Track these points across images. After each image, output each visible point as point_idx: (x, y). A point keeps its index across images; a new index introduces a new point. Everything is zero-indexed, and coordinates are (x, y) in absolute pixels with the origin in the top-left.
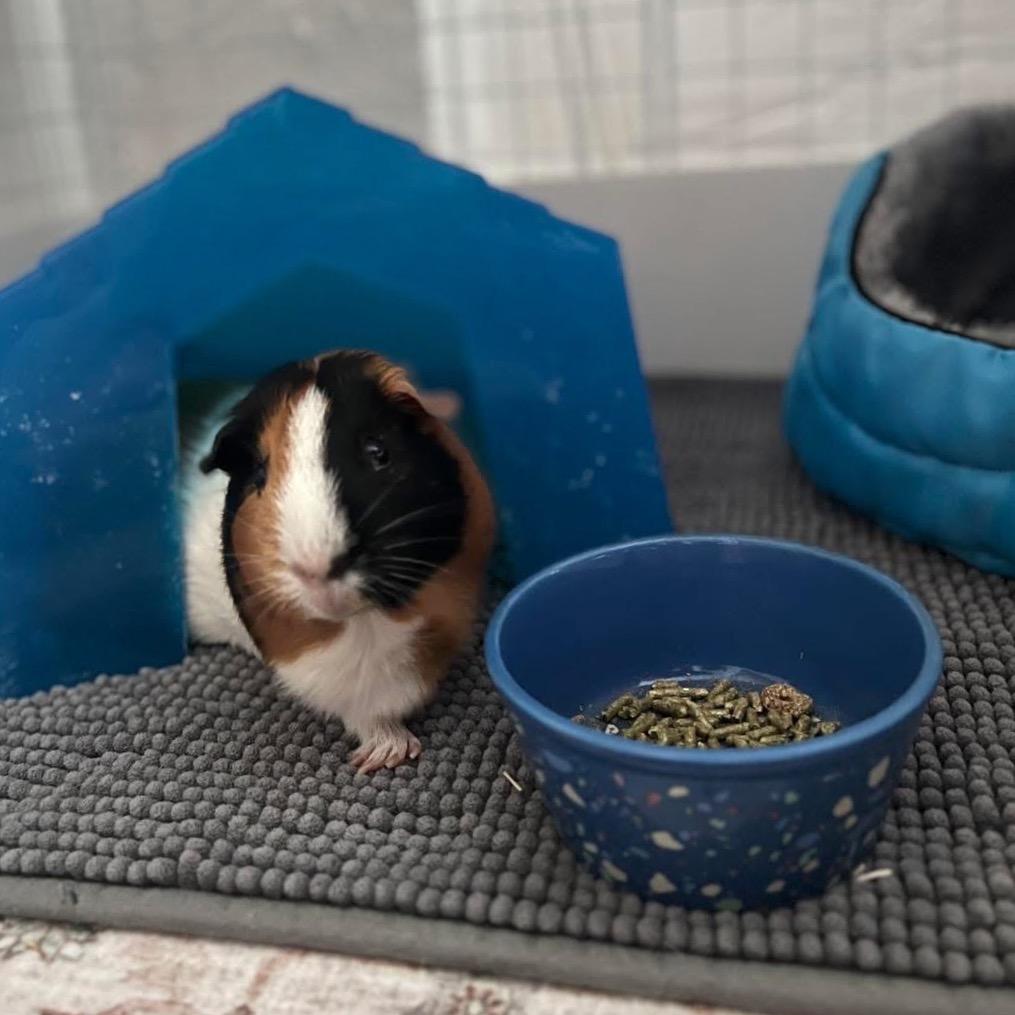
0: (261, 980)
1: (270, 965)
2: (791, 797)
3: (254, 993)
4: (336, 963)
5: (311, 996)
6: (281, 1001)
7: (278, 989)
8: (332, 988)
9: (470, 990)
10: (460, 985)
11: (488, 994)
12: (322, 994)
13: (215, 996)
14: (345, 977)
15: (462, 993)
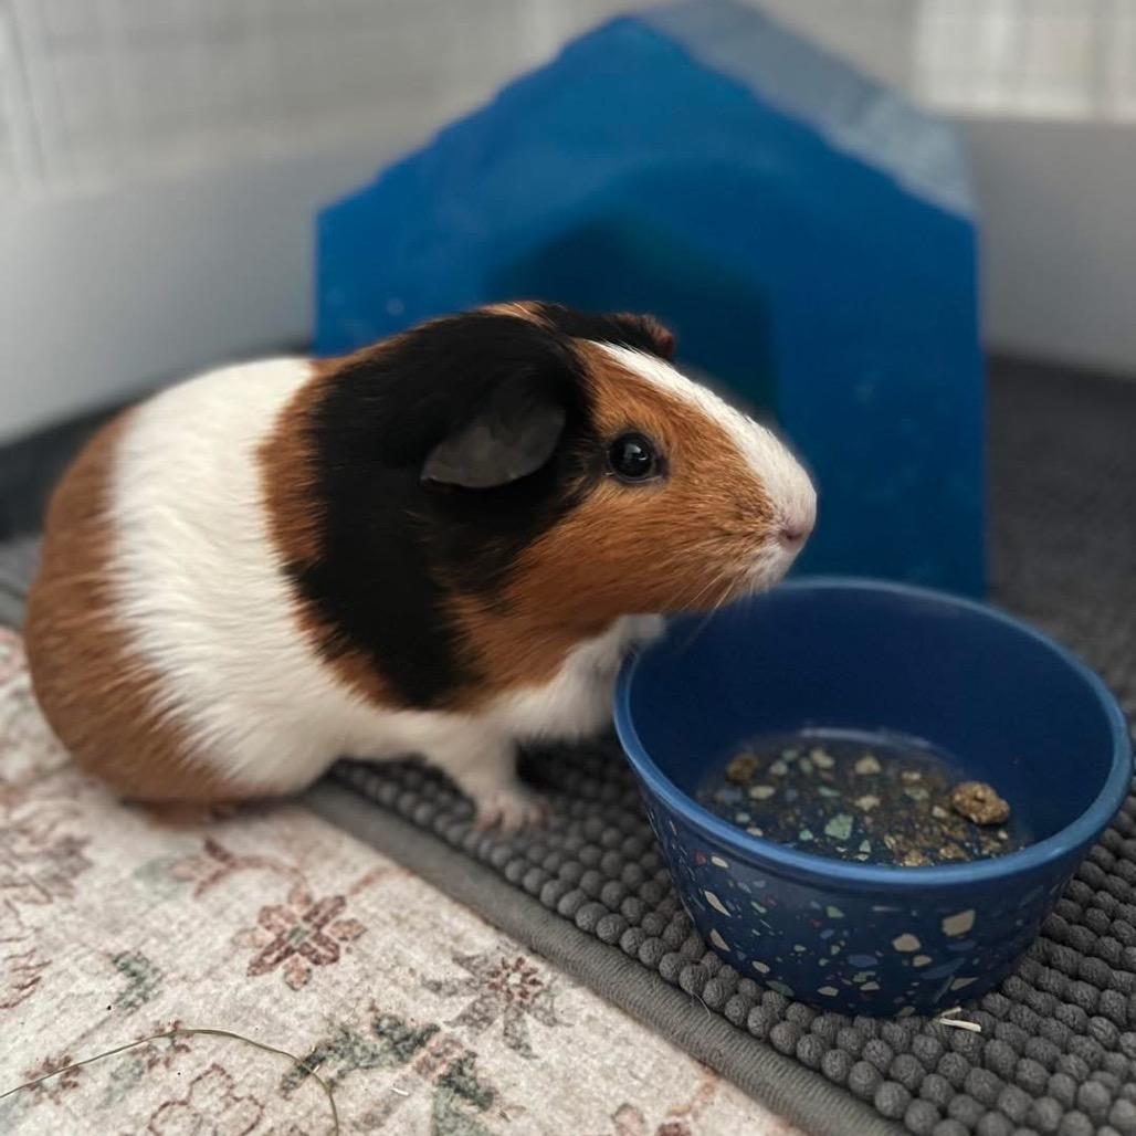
0: (367, 881)
1: (380, 872)
2: (833, 912)
3: (356, 890)
4: (430, 894)
5: (396, 911)
6: (370, 905)
7: (375, 895)
8: (414, 913)
9: (520, 961)
10: (514, 953)
11: (534, 971)
12: (404, 914)
13: (328, 879)
14: (430, 908)
15: (512, 962)
